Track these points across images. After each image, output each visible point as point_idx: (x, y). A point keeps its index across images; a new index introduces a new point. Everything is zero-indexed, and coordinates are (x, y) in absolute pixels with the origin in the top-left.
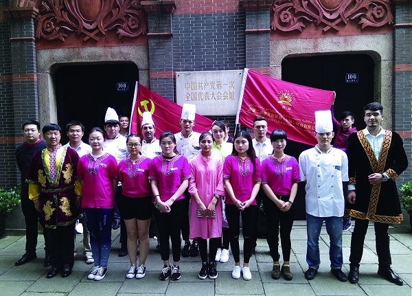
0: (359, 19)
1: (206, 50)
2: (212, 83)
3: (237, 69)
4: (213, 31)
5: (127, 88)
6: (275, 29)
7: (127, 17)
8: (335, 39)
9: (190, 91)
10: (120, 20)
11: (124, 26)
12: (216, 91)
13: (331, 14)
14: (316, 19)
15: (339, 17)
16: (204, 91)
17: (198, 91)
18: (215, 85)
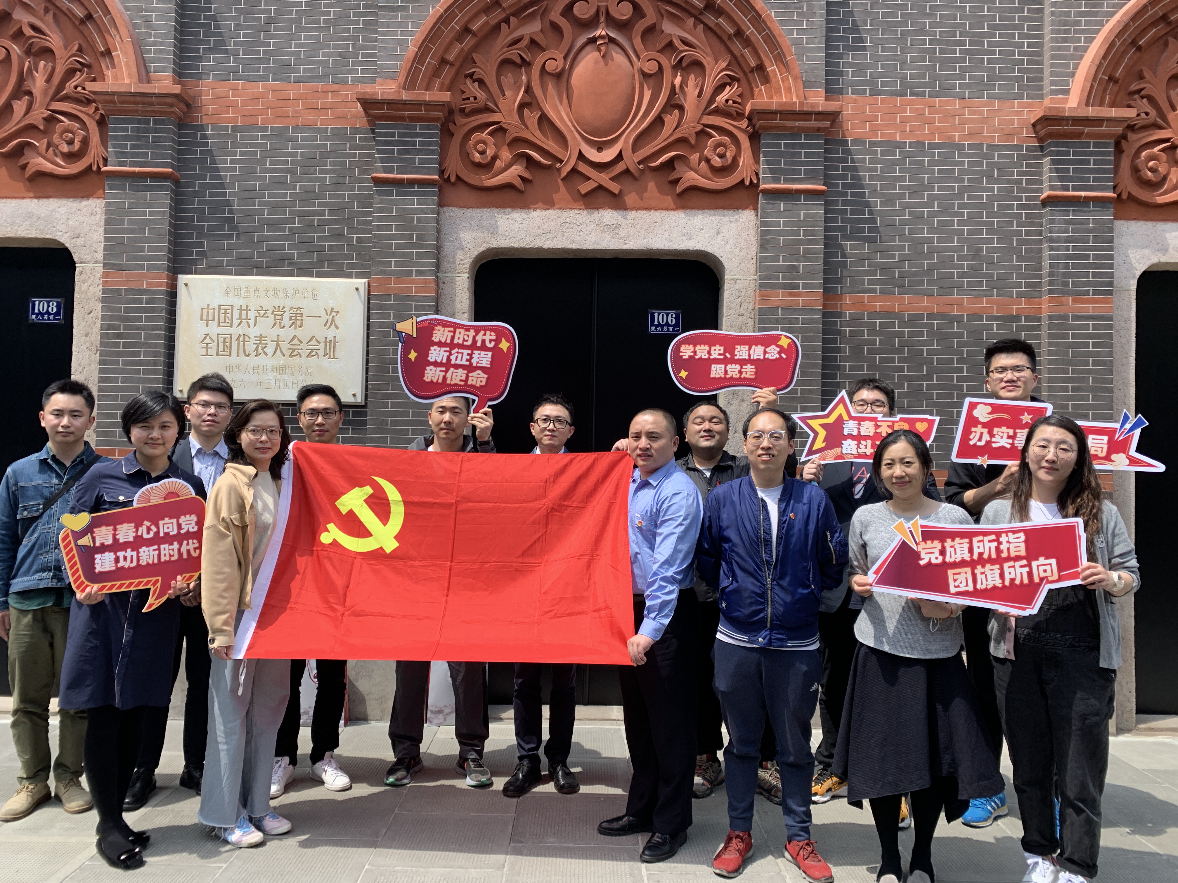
0: (670, 164)
1: (266, 221)
2: (278, 312)
3: (349, 276)
4: (289, 171)
5: (58, 313)
6: (453, 179)
7: (51, 120)
8: (608, 216)
9: (214, 329)
10: (31, 128)
11: (41, 144)
12: (286, 334)
13: (600, 149)
14: (561, 161)
15: (620, 157)
16: (253, 332)
17: (236, 331)
18: (286, 316)
